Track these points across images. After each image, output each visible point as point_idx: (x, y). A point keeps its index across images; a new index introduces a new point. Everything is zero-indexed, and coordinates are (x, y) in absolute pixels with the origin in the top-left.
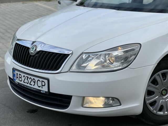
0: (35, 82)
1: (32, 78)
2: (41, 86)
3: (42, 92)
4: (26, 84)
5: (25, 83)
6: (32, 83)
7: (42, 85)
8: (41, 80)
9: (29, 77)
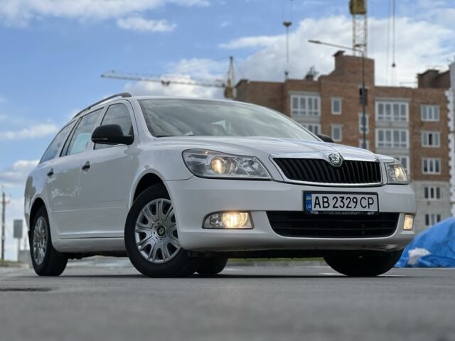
0: (356, 202)
1: (352, 196)
2: (367, 205)
3: (369, 214)
4: (340, 209)
5: (337, 207)
6: (352, 205)
7: (369, 204)
8: (366, 196)
9: (346, 196)
